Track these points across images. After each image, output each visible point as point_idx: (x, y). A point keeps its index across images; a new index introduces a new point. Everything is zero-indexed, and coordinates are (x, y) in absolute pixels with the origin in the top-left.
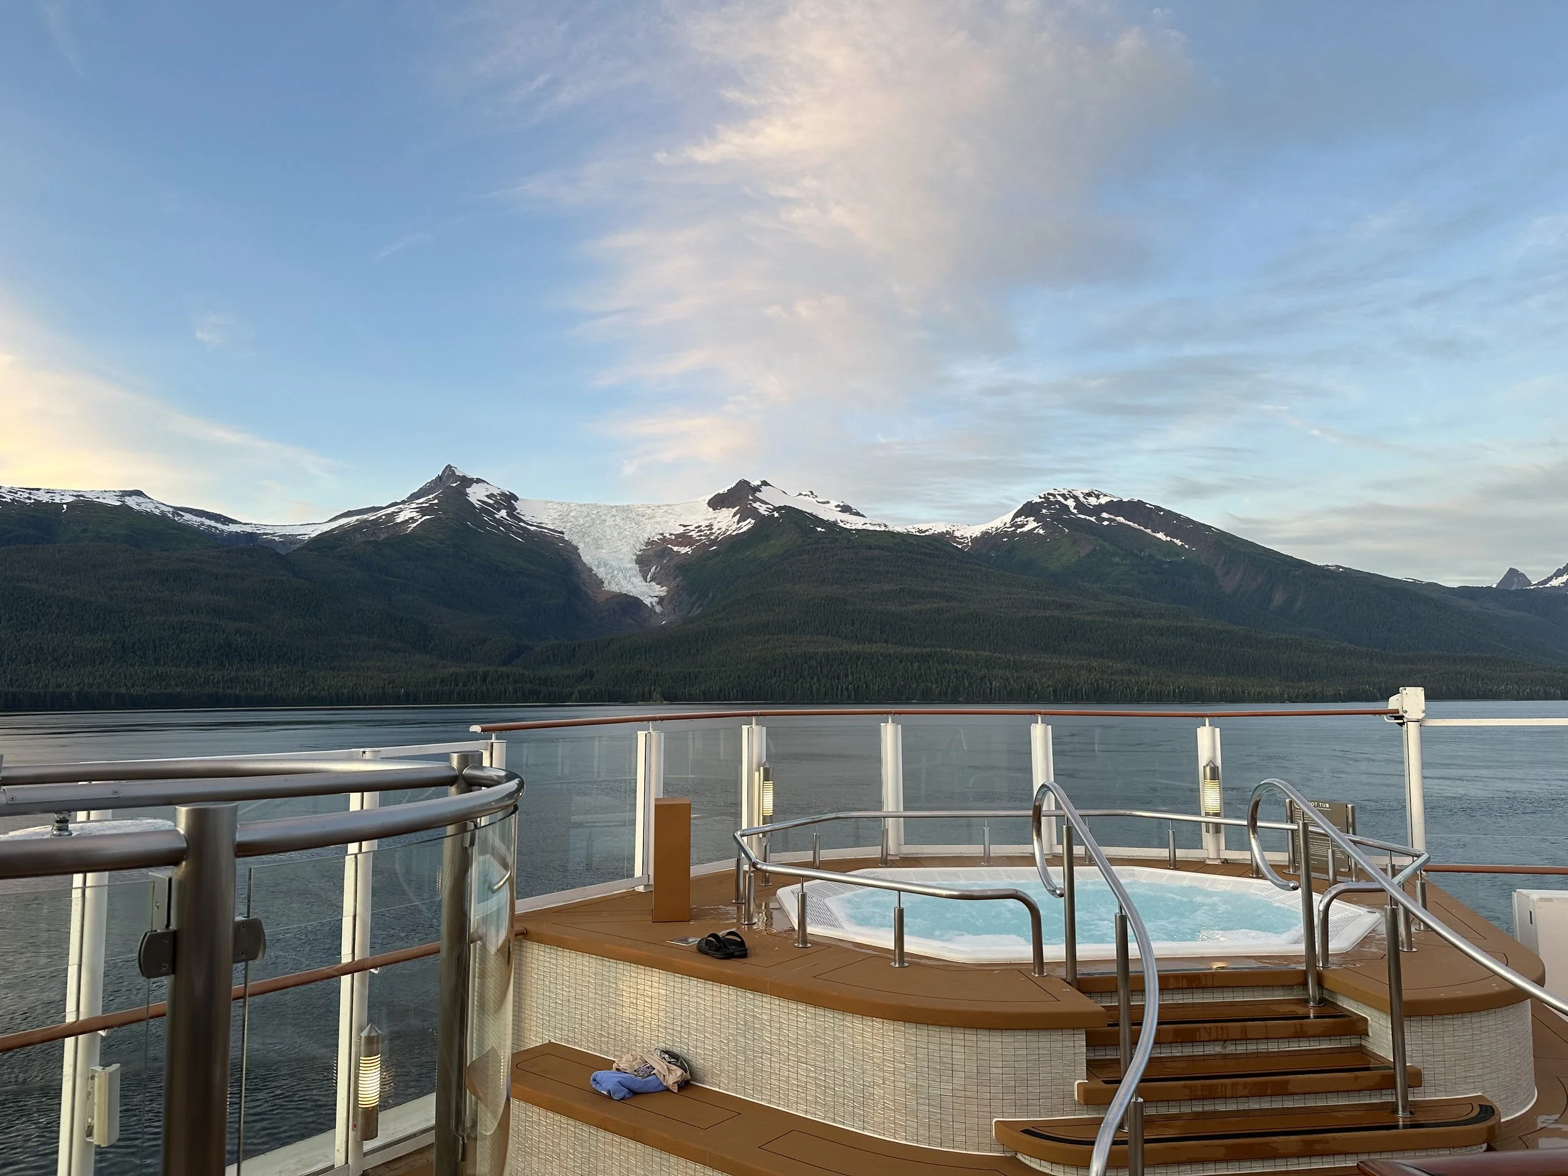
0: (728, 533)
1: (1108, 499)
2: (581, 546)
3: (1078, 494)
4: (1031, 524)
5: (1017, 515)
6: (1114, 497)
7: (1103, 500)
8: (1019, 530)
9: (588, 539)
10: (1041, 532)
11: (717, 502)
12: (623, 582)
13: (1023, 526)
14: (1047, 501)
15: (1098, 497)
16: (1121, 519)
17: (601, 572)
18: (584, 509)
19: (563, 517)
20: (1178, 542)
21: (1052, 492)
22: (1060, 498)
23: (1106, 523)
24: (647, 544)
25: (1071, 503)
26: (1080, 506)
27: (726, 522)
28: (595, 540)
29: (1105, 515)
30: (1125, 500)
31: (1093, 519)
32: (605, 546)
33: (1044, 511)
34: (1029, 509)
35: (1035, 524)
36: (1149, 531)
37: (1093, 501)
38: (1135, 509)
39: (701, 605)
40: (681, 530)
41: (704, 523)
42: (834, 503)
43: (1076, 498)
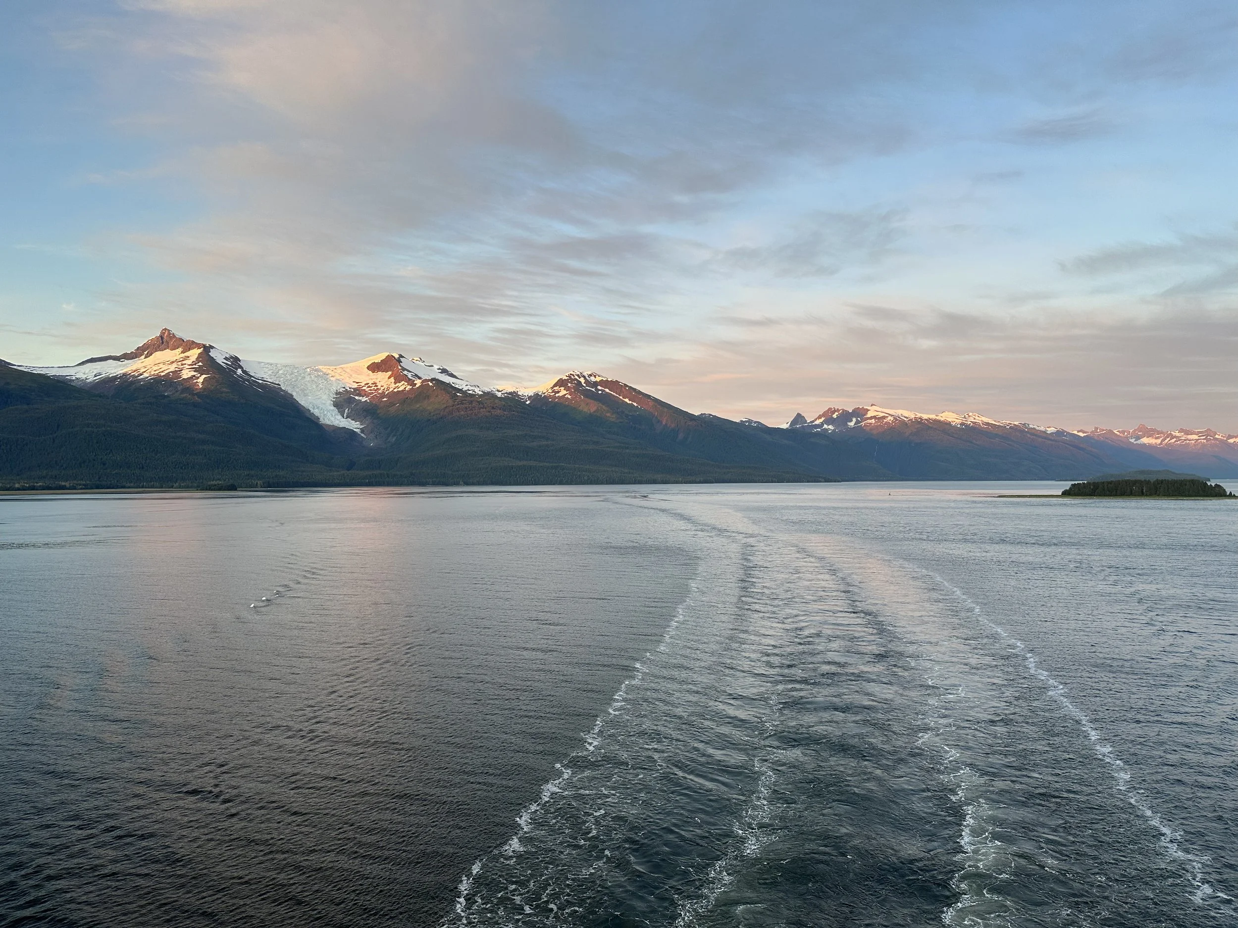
0: (391, 390)
1: (601, 378)
2: (294, 394)
3: (585, 374)
4: (563, 392)
5: (555, 385)
6: (603, 377)
7: (598, 379)
8: (557, 395)
9: (297, 390)
10: (569, 397)
11: (375, 368)
12: (332, 419)
13: (558, 392)
14: (570, 378)
15: (595, 376)
16: (607, 390)
17: (316, 412)
18: (288, 368)
19: (275, 374)
20: (635, 404)
21: (572, 373)
22: (577, 377)
23: (600, 392)
24: (337, 394)
25: (582, 380)
26: (587, 381)
27: (384, 381)
28: (303, 390)
29: (599, 387)
30: (609, 380)
31: (593, 390)
32: (310, 394)
33: (569, 385)
34: (561, 383)
35: (565, 392)
36: (621, 397)
37: (593, 379)
38: (614, 385)
39: (394, 436)
40: (355, 386)
41: (370, 382)
42: (436, 367)
43: (584, 377)
